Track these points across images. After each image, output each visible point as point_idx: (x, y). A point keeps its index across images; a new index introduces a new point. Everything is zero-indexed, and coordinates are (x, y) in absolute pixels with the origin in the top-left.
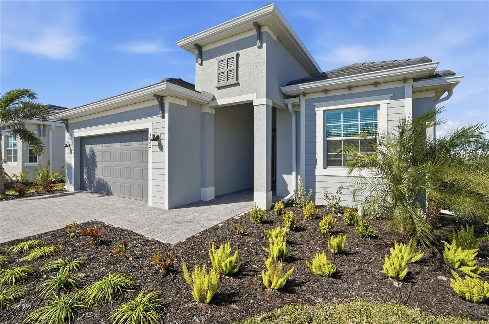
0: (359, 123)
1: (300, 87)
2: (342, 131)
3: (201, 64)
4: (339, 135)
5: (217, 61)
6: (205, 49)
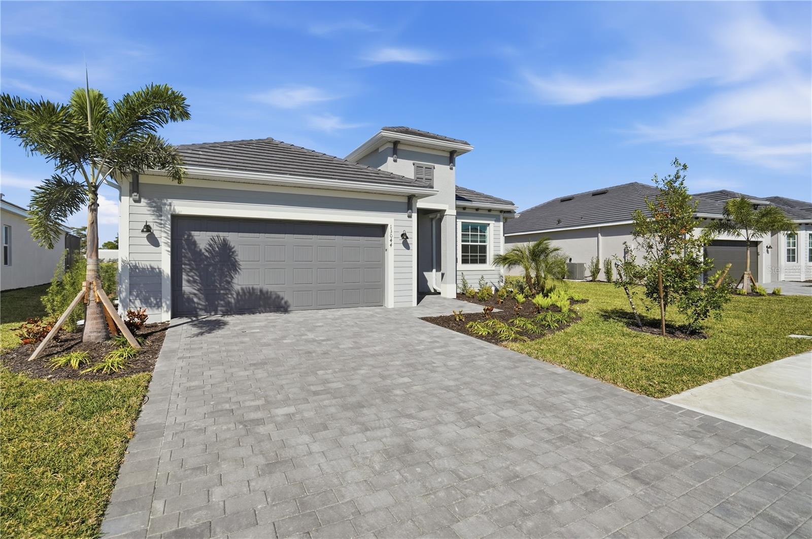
0: (478, 234)
2: (470, 238)
3: (395, 161)
4: (467, 241)
5: (414, 164)
6: (400, 147)
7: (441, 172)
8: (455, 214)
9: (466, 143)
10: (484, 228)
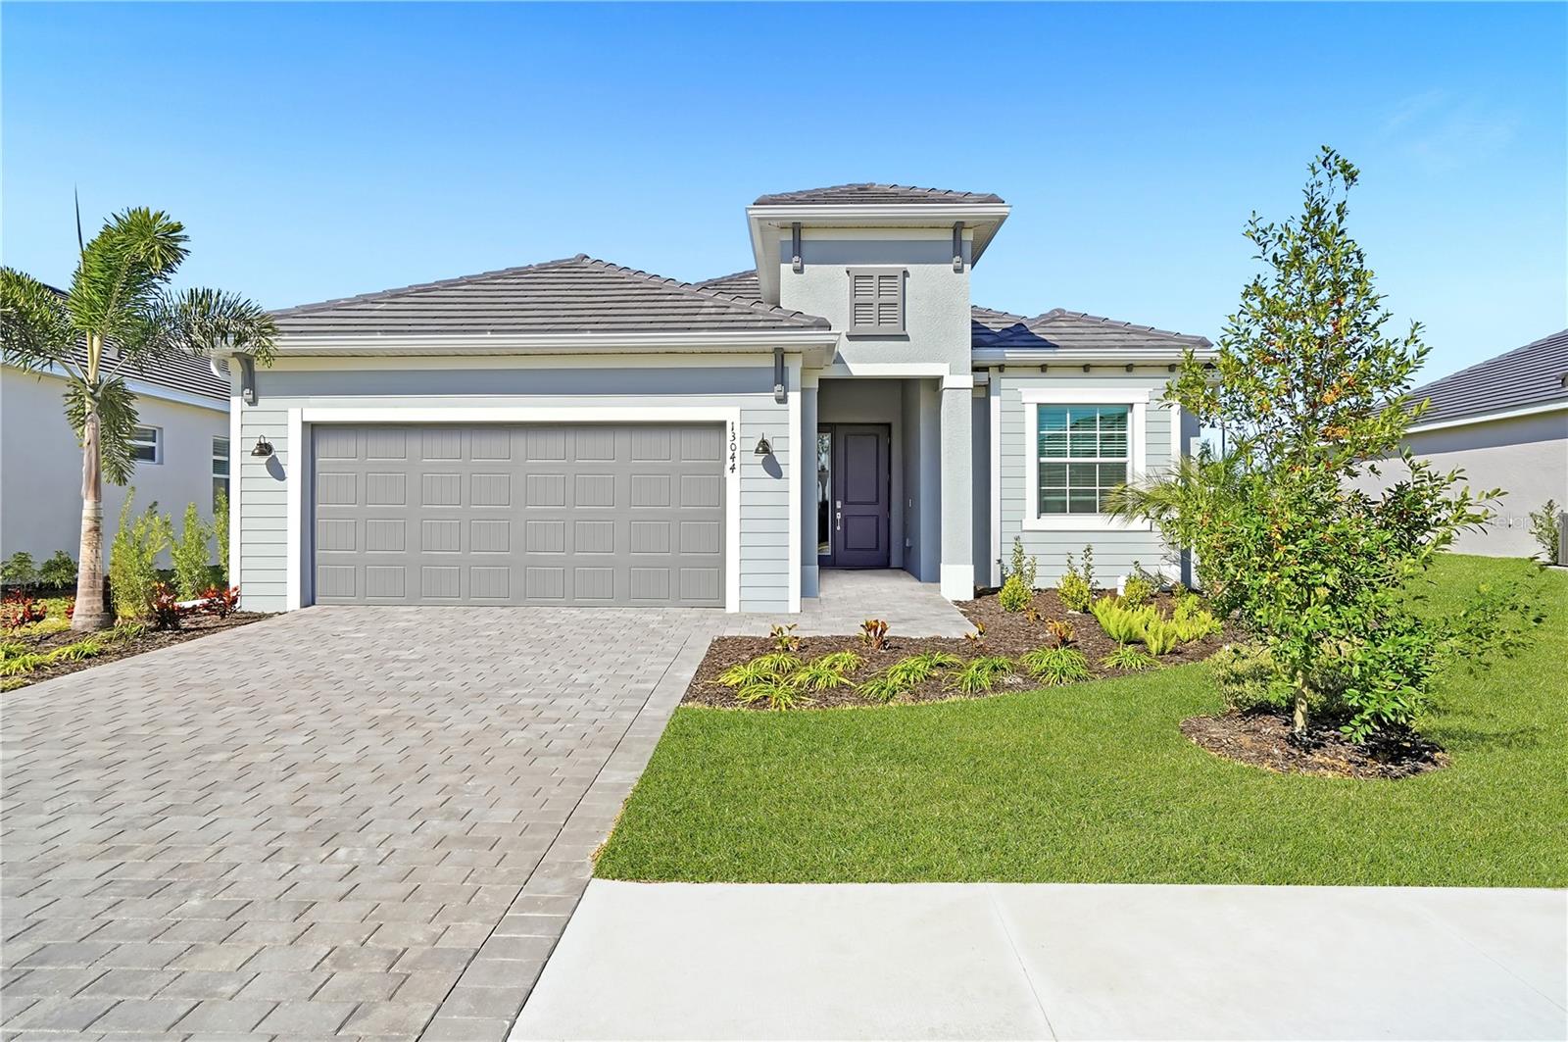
0: (1098, 432)
1: (1007, 355)
2: (1069, 445)
3: (799, 271)
4: (1062, 454)
5: (848, 272)
6: (806, 236)
7: (927, 280)
8: (972, 386)
9: (993, 199)
10: (1118, 416)
